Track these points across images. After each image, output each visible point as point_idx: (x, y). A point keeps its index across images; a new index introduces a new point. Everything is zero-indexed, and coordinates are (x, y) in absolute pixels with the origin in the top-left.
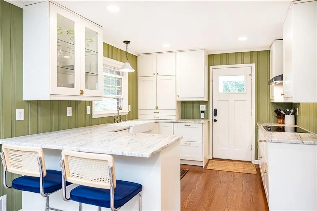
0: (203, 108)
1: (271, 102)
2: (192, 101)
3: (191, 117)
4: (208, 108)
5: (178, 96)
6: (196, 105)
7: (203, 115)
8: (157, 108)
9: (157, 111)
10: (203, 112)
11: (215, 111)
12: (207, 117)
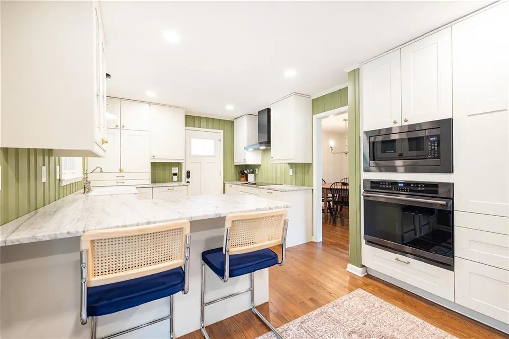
0: (175, 170)
1: (234, 164)
2: (163, 163)
3: (162, 180)
4: (181, 170)
5: (154, 156)
6: (167, 168)
7: (175, 178)
8: (121, 171)
9: (122, 174)
10: (175, 175)
11: (188, 173)
12: (180, 180)
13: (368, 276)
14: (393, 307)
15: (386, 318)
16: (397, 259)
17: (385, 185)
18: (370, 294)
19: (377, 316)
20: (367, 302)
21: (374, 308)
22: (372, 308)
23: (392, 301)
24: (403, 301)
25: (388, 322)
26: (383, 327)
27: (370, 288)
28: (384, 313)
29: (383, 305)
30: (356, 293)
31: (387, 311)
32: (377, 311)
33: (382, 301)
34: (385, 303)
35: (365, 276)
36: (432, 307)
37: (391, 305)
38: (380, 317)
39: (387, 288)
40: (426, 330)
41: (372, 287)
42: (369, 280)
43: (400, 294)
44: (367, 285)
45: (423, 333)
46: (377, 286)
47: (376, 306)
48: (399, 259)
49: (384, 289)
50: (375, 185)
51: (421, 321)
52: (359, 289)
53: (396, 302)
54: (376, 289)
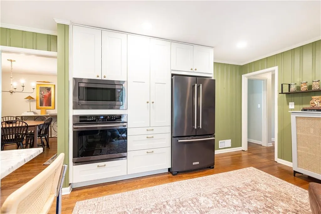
13: (74, 190)
14: (104, 197)
15: (107, 206)
16: (98, 166)
17: (91, 118)
18: (87, 200)
19: (103, 210)
20: (89, 206)
21: (96, 207)
22: (96, 208)
23: (100, 195)
24: (105, 190)
25: (110, 208)
26: (111, 212)
27: (83, 197)
28: (104, 205)
29: (99, 201)
30: (78, 207)
31: (104, 202)
32: (99, 207)
33: (96, 199)
34: (98, 199)
35: (72, 191)
36: (118, 184)
37: (102, 197)
38: (104, 209)
39: (91, 189)
40: (125, 197)
41: (83, 195)
42: (77, 192)
43: (100, 188)
44: (78, 196)
45: (126, 199)
46: (85, 192)
47: (96, 204)
48: (99, 166)
49: (91, 191)
50: (83, 119)
51: (120, 194)
52: (77, 203)
53: (103, 193)
54: (87, 194)
